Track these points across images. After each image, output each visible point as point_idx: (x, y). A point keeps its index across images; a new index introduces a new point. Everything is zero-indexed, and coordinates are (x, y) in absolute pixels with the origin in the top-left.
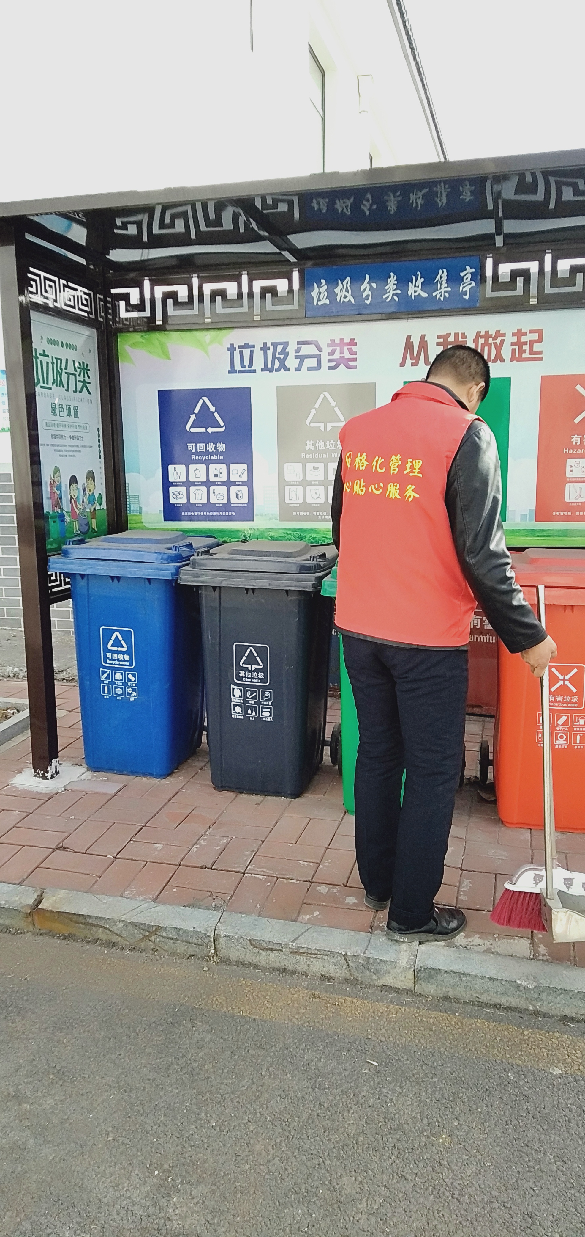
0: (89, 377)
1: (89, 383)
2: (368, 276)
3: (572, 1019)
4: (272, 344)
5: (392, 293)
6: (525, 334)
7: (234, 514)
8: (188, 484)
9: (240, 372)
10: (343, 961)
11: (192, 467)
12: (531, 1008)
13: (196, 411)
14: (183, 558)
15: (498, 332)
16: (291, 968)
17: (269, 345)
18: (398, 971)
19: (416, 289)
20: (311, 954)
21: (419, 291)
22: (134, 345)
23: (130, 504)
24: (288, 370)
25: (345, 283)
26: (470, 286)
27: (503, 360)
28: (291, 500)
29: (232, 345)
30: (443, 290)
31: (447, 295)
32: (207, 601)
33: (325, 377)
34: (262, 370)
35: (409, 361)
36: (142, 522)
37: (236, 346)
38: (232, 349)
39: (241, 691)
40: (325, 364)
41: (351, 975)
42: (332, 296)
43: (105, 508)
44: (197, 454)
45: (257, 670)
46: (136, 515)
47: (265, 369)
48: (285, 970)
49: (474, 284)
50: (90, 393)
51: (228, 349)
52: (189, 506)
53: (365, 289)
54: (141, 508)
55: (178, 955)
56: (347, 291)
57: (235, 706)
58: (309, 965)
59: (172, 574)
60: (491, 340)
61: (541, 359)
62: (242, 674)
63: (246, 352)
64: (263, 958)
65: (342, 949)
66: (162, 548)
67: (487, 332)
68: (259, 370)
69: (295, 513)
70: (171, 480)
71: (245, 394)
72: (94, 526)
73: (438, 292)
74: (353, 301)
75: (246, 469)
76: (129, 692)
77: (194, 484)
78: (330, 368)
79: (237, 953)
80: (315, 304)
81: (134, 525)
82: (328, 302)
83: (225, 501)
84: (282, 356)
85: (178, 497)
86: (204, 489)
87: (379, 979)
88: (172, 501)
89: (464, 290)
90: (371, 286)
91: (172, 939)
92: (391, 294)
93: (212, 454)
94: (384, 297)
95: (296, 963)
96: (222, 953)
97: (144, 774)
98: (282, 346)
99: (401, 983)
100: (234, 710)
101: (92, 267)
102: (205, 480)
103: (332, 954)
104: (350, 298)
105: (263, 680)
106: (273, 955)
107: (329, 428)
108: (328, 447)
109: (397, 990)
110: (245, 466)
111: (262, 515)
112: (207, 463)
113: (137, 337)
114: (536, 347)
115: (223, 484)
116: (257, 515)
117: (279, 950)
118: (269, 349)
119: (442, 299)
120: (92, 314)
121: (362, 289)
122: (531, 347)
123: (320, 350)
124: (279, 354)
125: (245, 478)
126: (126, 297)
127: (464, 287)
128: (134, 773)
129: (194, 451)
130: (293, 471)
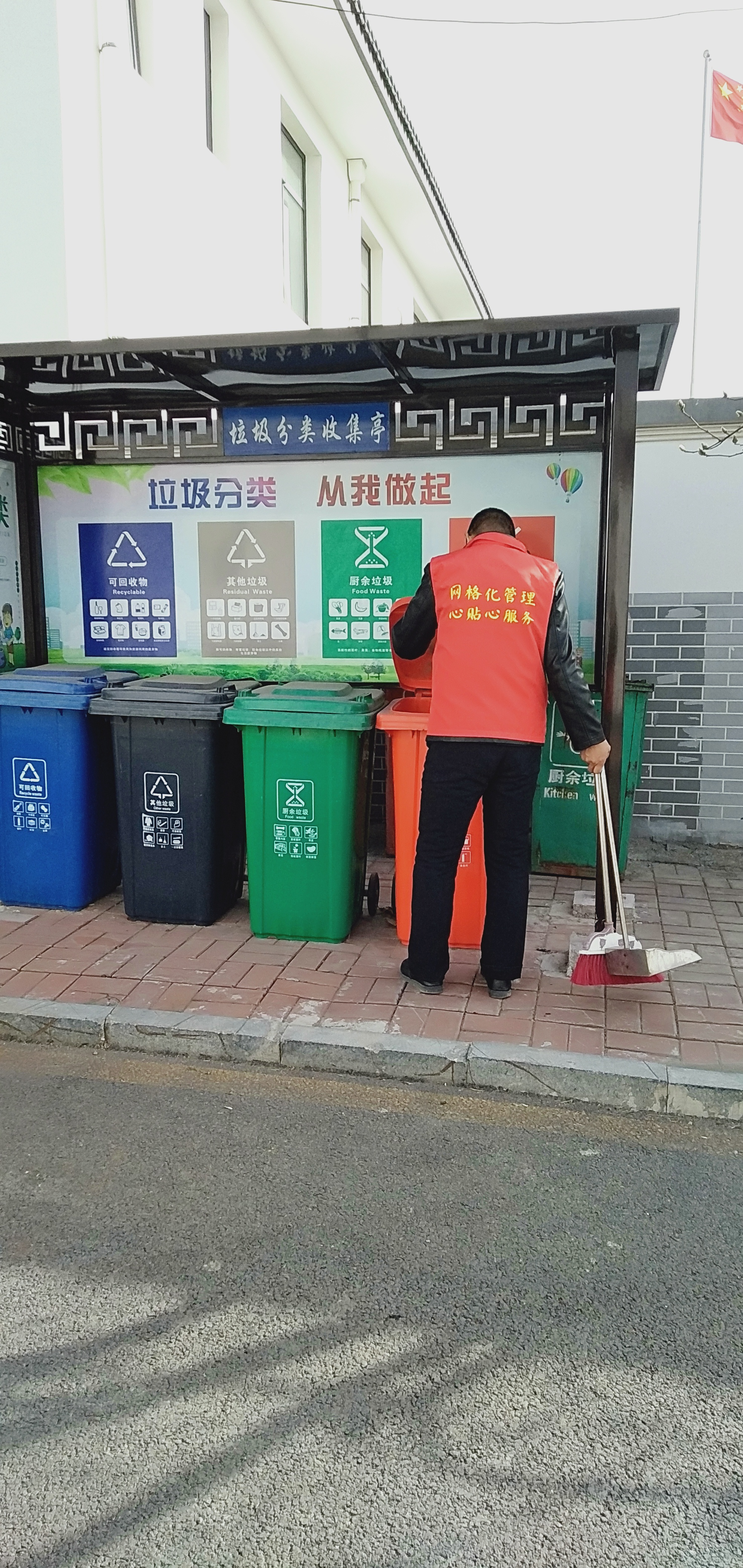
0: (6, 510)
1: (7, 516)
2: (283, 418)
3: (411, 1080)
4: (193, 480)
5: (307, 434)
6: (434, 478)
7: (156, 649)
8: (109, 619)
9: (161, 507)
10: (219, 1040)
11: (113, 602)
12: (378, 1072)
13: (118, 545)
14: (95, 690)
15: (408, 475)
16: (173, 1050)
17: (189, 481)
18: (266, 1046)
19: (330, 431)
20: (191, 1036)
21: (333, 434)
22: (54, 478)
23: (50, 639)
24: (208, 506)
25: (262, 423)
26: (380, 431)
27: (414, 503)
28: (213, 636)
29: (153, 481)
30: (355, 433)
31: (359, 439)
32: (119, 731)
33: (244, 514)
34: (183, 506)
35: (325, 501)
36: (62, 658)
37: (157, 481)
38: (152, 484)
39: (152, 819)
40: (245, 502)
41: (226, 1053)
42: (249, 435)
43: (24, 642)
44: (119, 588)
45: (167, 799)
46: (57, 650)
47: (186, 505)
48: (168, 1053)
49: (384, 429)
50: (7, 526)
51: (149, 485)
52: (110, 641)
53: (281, 430)
54: (61, 643)
55: (72, 1044)
56: (264, 431)
57: (146, 834)
58: (189, 1046)
59: (83, 705)
60: (402, 483)
61: (449, 502)
62: (153, 802)
63: (167, 488)
64: (148, 1042)
65: (218, 1030)
66: (75, 680)
67: (398, 475)
68: (179, 506)
69: (217, 650)
70: (92, 614)
71: (167, 528)
72: (11, 661)
73: (350, 435)
74: (270, 441)
75: (169, 604)
76: (43, 823)
77: (115, 619)
78: (249, 506)
79: (126, 1040)
80: (234, 442)
81: (53, 661)
82: (246, 441)
83: (148, 637)
84: (202, 493)
85: (99, 632)
86: (126, 624)
87: (250, 1054)
88: (94, 636)
89: (375, 434)
90: (287, 427)
91: (67, 1030)
92: (306, 436)
93: (134, 589)
94: (300, 438)
95: (178, 1045)
96: (112, 1040)
97: (57, 907)
98: (202, 483)
99: (270, 1057)
100: (145, 838)
101: (10, 400)
102: (127, 615)
103: (208, 1034)
104: (267, 438)
105: (174, 809)
106: (157, 1039)
107: (249, 565)
108: (249, 583)
109: (265, 1064)
110: (167, 601)
111: (185, 651)
112: (129, 598)
113: (56, 470)
114: (444, 491)
115: (145, 619)
116: (180, 651)
117: (163, 1034)
118: (189, 485)
119: (355, 442)
120: (10, 447)
121: (278, 430)
122: (439, 491)
123: (240, 488)
124: (200, 490)
125: (167, 613)
126: (46, 431)
127: (374, 432)
128: (48, 906)
129: (115, 586)
130: (215, 607)
